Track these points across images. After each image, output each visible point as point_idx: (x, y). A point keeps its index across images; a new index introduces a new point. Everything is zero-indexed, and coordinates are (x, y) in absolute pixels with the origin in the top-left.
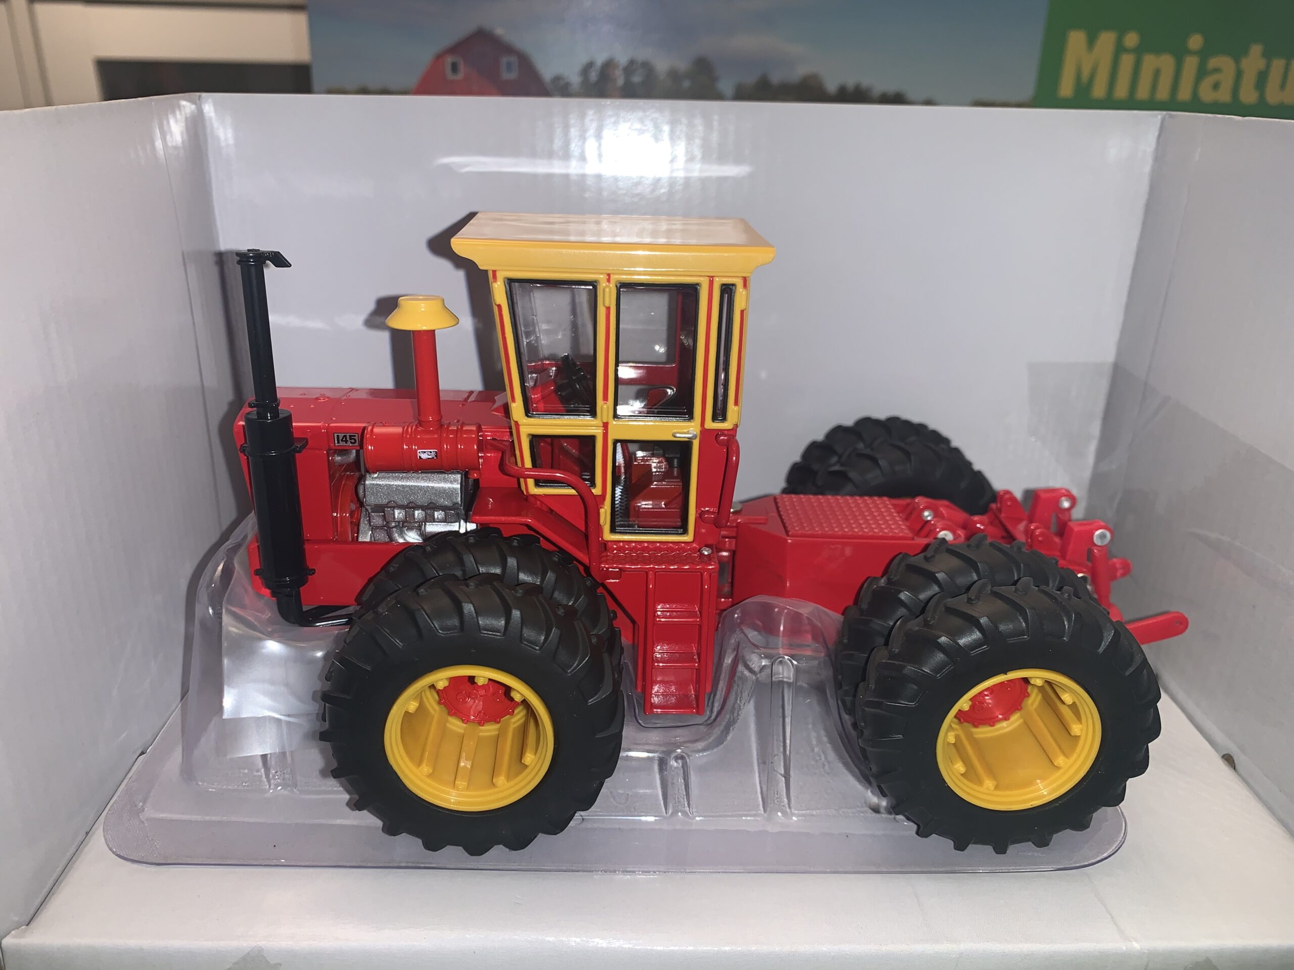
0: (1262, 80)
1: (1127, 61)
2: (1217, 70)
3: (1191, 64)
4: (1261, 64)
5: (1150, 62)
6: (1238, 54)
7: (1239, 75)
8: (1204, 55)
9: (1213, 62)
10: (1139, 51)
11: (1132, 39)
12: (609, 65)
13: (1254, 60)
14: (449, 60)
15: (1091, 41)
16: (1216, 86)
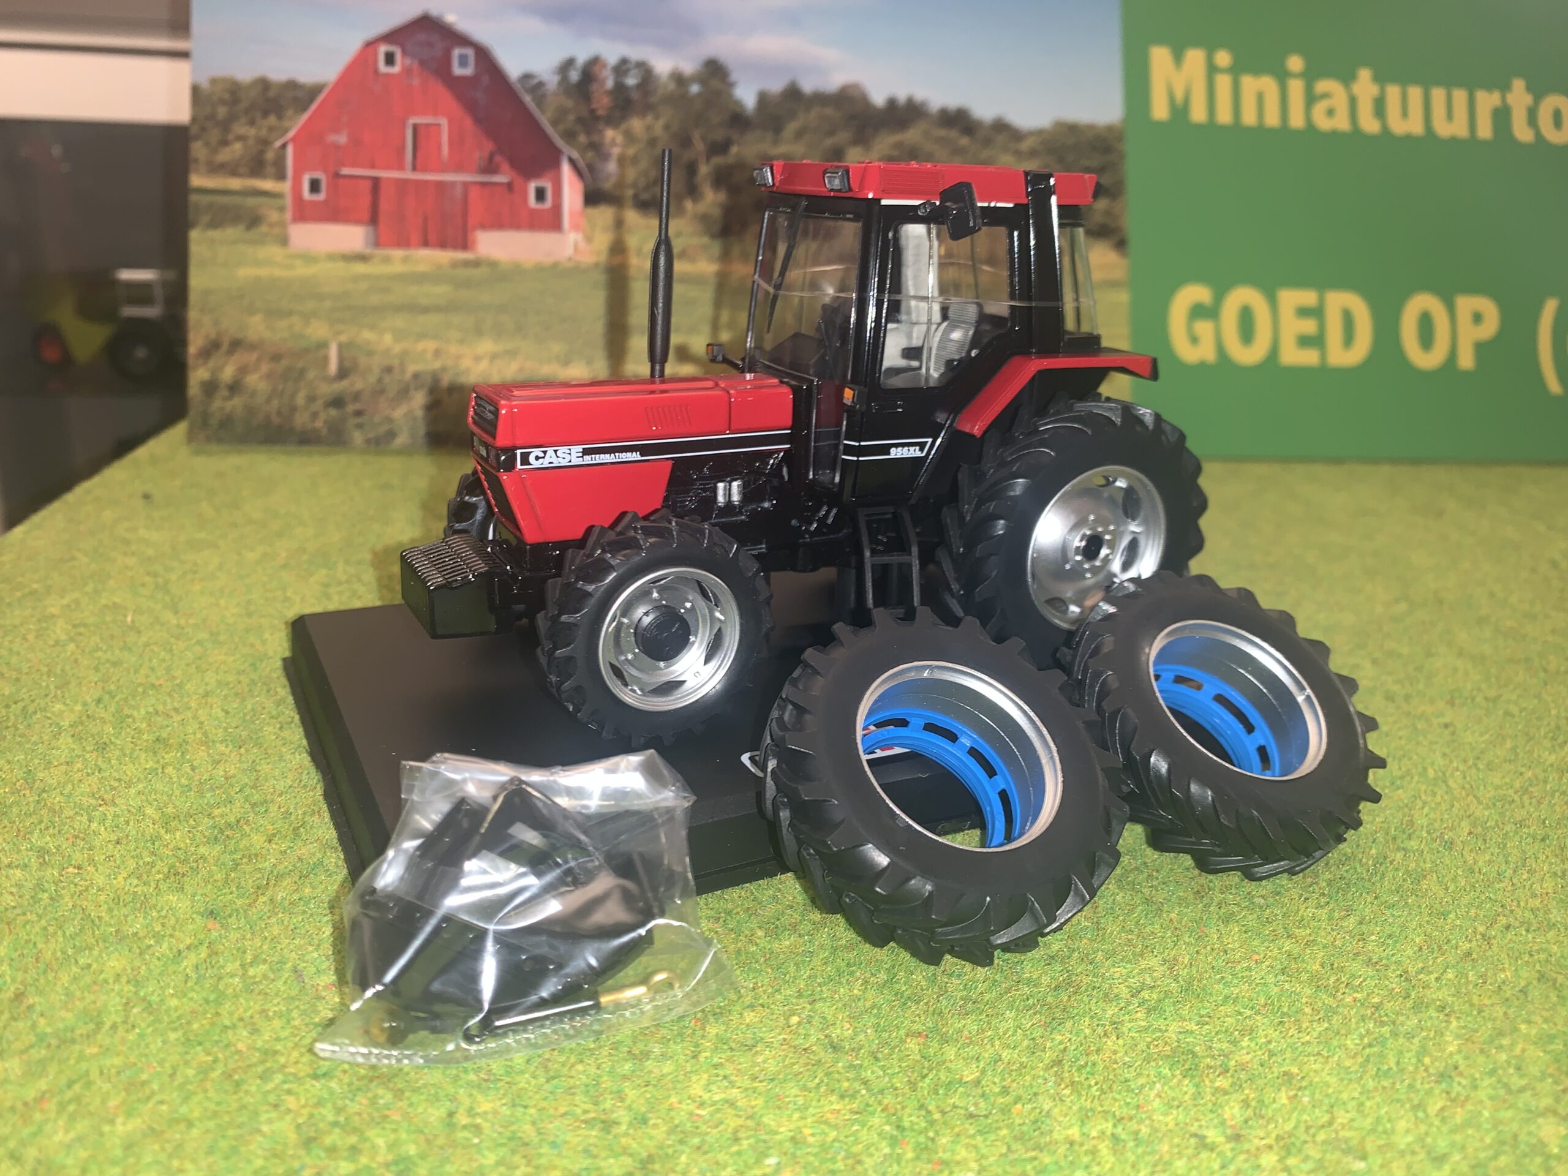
0: (1380, 108)
1: (1224, 82)
2: (1326, 96)
3: (1296, 87)
4: (1374, 90)
5: (1250, 84)
6: (1347, 78)
7: (1353, 102)
8: (1310, 76)
9: (1323, 86)
10: (1236, 71)
11: (1223, 58)
12: (595, 62)
13: (1365, 85)
14: (383, 49)
15: (1178, 58)
16: (1330, 112)
